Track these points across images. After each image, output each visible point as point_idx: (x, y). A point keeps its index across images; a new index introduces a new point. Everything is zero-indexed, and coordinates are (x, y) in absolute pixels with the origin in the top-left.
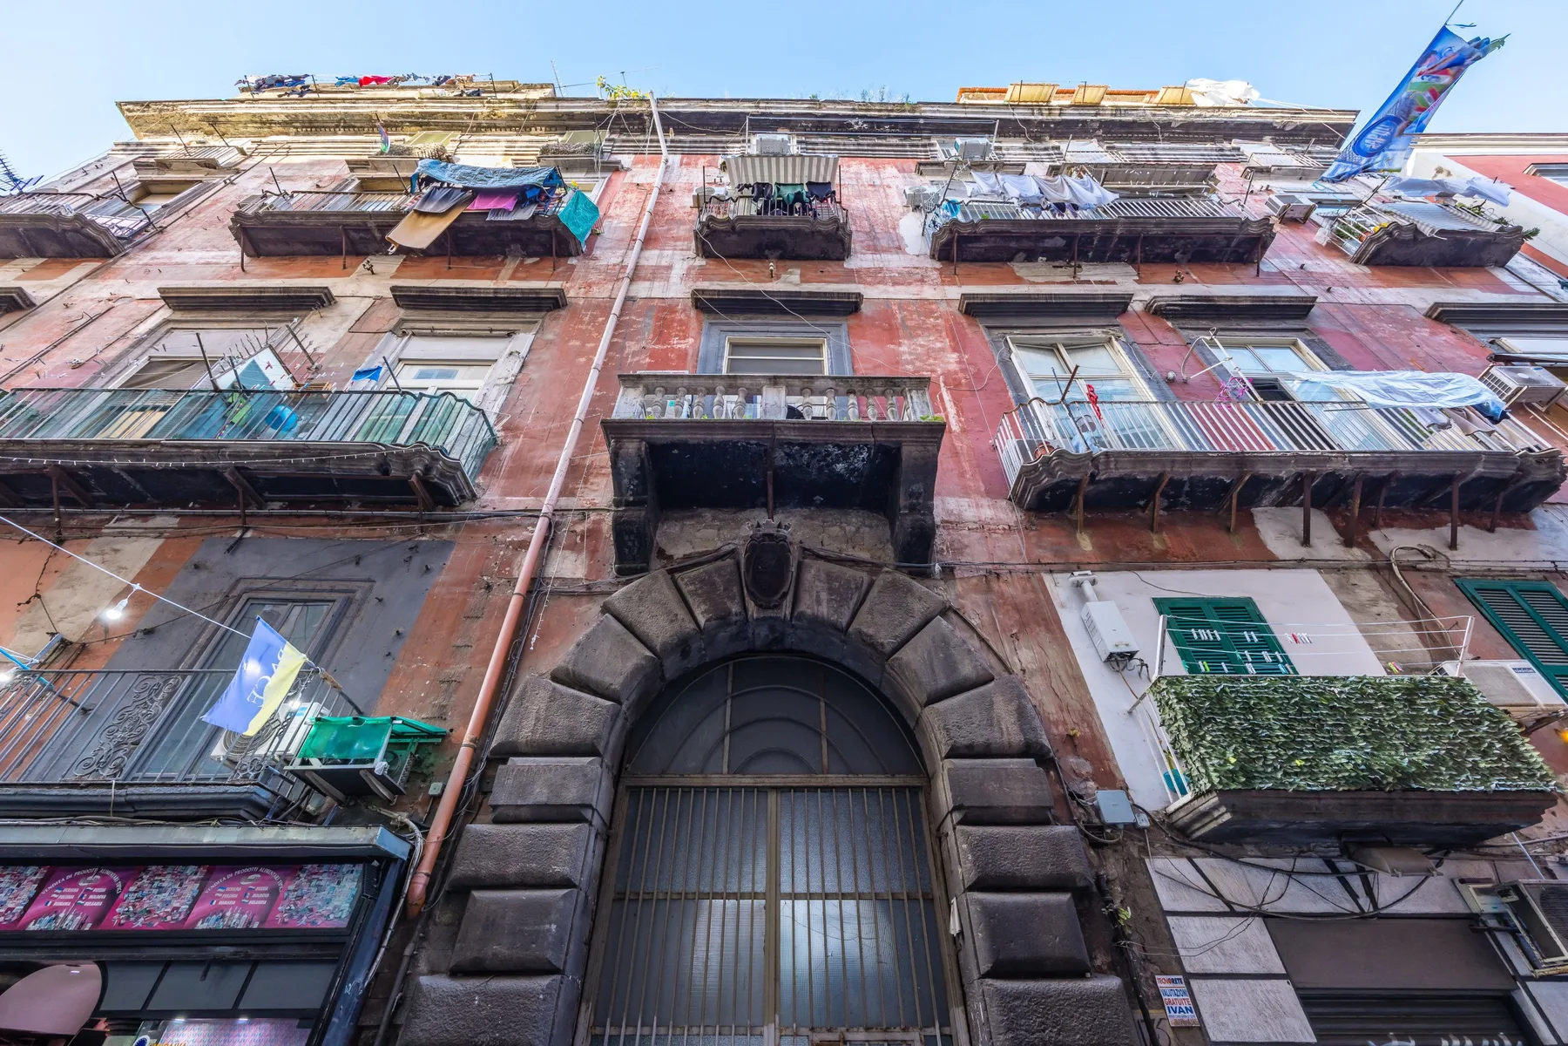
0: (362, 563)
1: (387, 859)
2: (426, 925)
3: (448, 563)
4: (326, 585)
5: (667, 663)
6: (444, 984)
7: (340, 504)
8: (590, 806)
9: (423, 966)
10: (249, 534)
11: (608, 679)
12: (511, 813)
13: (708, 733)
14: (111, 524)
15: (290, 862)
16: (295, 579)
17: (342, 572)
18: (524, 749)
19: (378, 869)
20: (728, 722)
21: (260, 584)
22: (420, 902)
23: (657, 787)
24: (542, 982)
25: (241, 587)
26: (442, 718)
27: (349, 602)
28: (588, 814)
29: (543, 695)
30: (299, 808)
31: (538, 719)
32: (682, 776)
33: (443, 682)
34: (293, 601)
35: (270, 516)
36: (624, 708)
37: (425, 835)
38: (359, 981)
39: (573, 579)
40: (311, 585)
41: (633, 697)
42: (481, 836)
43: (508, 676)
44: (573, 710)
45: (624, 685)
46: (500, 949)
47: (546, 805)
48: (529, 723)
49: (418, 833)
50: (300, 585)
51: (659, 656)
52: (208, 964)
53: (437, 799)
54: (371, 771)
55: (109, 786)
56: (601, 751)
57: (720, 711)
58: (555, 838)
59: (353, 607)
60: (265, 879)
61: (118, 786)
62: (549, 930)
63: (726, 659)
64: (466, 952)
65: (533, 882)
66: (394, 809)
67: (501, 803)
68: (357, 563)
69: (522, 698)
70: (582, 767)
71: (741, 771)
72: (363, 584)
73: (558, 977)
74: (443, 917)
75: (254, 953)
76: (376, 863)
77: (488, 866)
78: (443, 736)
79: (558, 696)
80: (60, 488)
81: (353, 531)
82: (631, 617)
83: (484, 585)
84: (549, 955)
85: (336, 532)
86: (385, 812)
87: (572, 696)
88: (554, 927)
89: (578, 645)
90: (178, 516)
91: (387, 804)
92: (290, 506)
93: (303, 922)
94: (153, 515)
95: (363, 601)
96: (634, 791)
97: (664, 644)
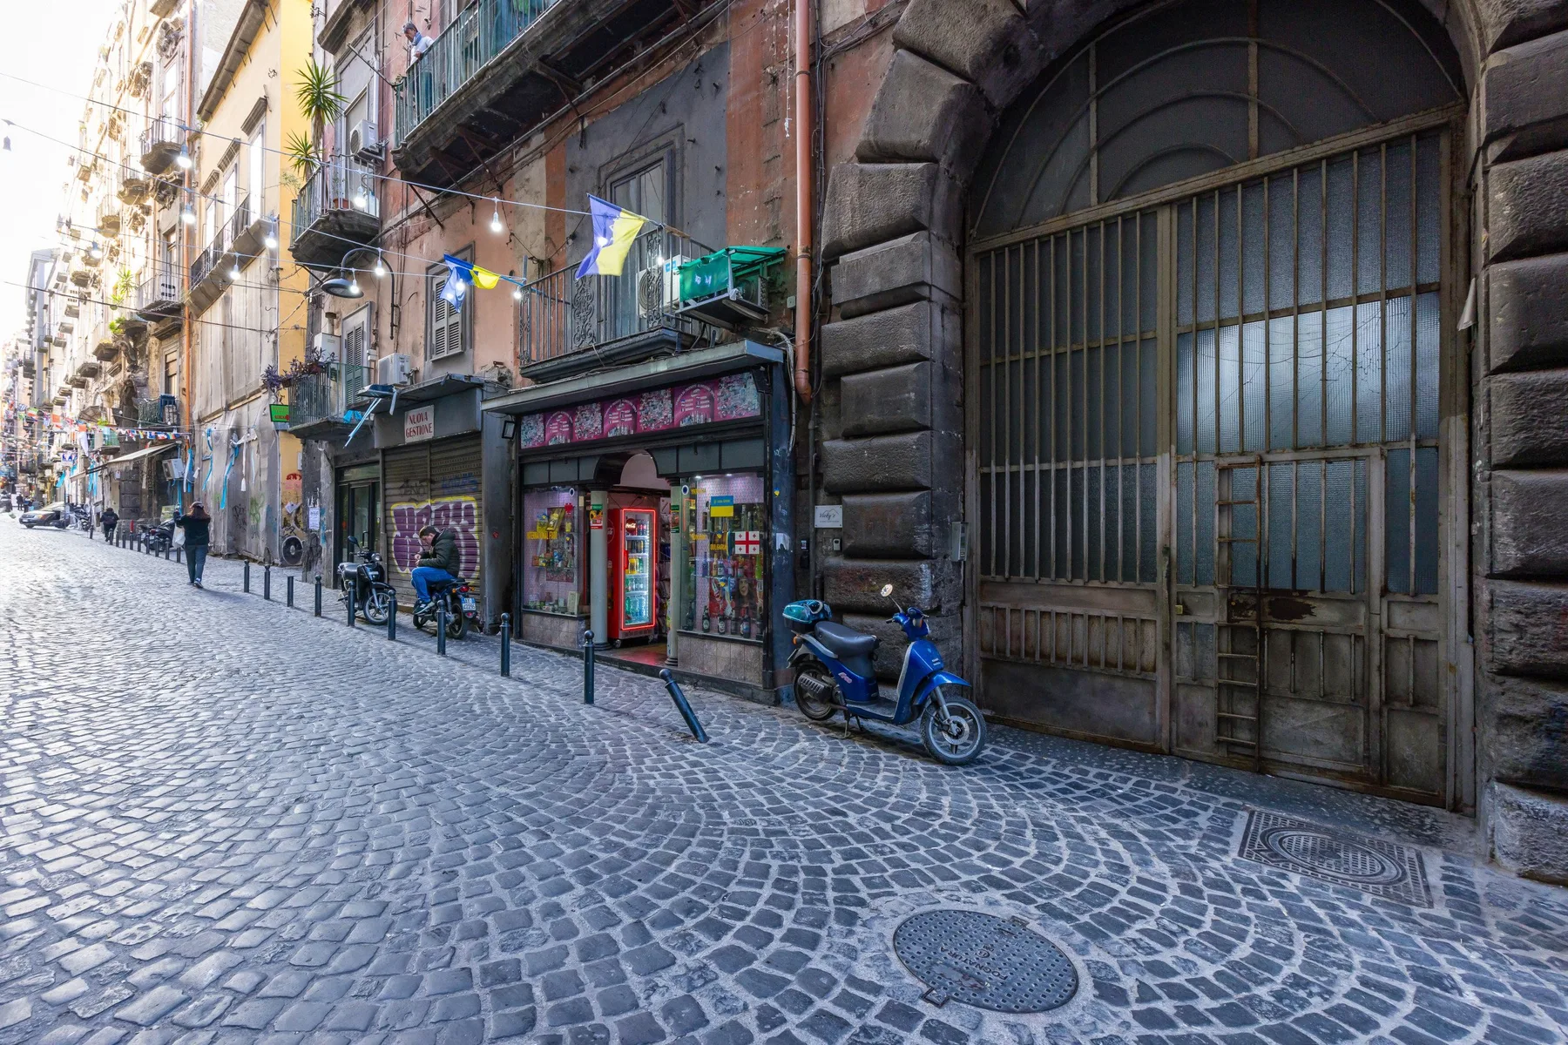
0: (667, 109)
1: (770, 365)
2: (818, 407)
3: (731, 70)
4: (652, 146)
5: (988, 85)
6: (841, 445)
7: (627, 53)
8: (923, 284)
9: (825, 435)
10: (586, 124)
11: (914, 137)
12: (853, 307)
13: (1066, 162)
14: (515, 159)
15: (712, 377)
16: (631, 151)
17: (657, 128)
18: (849, 245)
19: (765, 372)
20: (1093, 135)
21: (613, 167)
22: (808, 392)
23: (1009, 246)
24: (912, 438)
25: (603, 177)
26: (777, 238)
27: (673, 153)
28: (925, 291)
29: (852, 182)
30: (701, 339)
31: (853, 210)
32: (1037, 225)
33: (767, 203)
34: (637, 172)
35: (590, 97)
36: (943, 165)
37: (793, 341)
38: (785, 448)
39: (855, 21)
40: (642, 151)
41: (953, 147)
42: (834, 332)
43: (818, 174)
44: (884, 188)
45: (935, 138)
46: (872, 417)
47: (881, 293)
48: (846, 218)
49: (787, 340)
50: (636, 155)
51: (972, 81)
52: (696, 445)
53: (794, 310)
54: (728, 298)
55: (591, 349)
56: (926, 224)
57: (1081, 125)
58: (897, 321)
59: (678, 158)
60: (704, 392)
61: (598, 347)
62: (909, 398)
63: (1080, 44)
64: (850, 423)
65: (887, 362)
66: (768, 326)
67: (842, 300)
68: (664, 111)
69: (834, 193)
70: (907, 247)
71: (1118, 195)
72: (674, 132)
73: (928, 433)
74: (828, 400)
75: (718, 437)
76: (762, 368)
77: (847, 356)
78: (782, 254)
79: (867, 178)
80: (475, 145)
81: (650, 77)
82: (926, 42)
83: (770, 79)
84: (914, 416)
85: (637, 86)
86: (761, 330)
87: (880, 172)
88: (912, 395)
89: (874, 107)
90: (543, 130)
91: (762, 323)
92: (599, 79)
93: (734, 415)
94: (529, 139)
95: (683, 149)
96: (984, 257)
97: (975, 59)
